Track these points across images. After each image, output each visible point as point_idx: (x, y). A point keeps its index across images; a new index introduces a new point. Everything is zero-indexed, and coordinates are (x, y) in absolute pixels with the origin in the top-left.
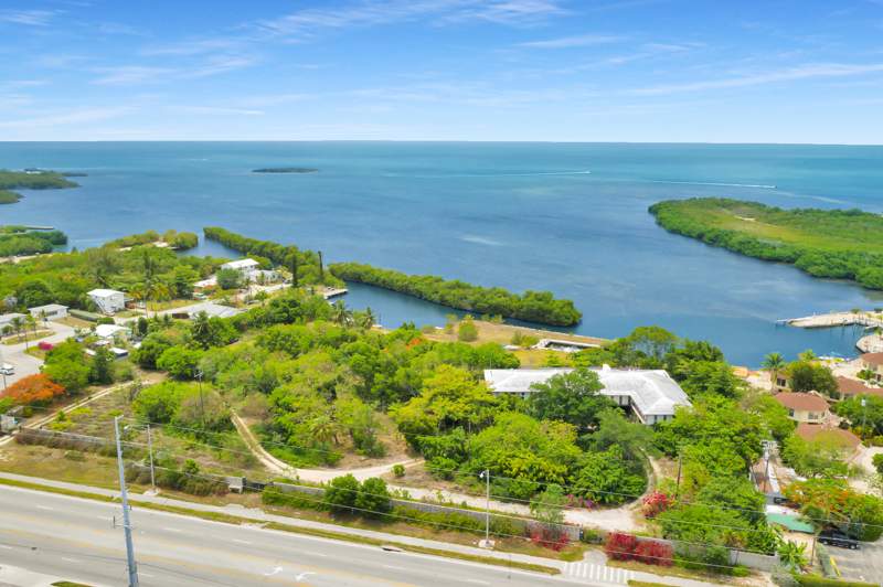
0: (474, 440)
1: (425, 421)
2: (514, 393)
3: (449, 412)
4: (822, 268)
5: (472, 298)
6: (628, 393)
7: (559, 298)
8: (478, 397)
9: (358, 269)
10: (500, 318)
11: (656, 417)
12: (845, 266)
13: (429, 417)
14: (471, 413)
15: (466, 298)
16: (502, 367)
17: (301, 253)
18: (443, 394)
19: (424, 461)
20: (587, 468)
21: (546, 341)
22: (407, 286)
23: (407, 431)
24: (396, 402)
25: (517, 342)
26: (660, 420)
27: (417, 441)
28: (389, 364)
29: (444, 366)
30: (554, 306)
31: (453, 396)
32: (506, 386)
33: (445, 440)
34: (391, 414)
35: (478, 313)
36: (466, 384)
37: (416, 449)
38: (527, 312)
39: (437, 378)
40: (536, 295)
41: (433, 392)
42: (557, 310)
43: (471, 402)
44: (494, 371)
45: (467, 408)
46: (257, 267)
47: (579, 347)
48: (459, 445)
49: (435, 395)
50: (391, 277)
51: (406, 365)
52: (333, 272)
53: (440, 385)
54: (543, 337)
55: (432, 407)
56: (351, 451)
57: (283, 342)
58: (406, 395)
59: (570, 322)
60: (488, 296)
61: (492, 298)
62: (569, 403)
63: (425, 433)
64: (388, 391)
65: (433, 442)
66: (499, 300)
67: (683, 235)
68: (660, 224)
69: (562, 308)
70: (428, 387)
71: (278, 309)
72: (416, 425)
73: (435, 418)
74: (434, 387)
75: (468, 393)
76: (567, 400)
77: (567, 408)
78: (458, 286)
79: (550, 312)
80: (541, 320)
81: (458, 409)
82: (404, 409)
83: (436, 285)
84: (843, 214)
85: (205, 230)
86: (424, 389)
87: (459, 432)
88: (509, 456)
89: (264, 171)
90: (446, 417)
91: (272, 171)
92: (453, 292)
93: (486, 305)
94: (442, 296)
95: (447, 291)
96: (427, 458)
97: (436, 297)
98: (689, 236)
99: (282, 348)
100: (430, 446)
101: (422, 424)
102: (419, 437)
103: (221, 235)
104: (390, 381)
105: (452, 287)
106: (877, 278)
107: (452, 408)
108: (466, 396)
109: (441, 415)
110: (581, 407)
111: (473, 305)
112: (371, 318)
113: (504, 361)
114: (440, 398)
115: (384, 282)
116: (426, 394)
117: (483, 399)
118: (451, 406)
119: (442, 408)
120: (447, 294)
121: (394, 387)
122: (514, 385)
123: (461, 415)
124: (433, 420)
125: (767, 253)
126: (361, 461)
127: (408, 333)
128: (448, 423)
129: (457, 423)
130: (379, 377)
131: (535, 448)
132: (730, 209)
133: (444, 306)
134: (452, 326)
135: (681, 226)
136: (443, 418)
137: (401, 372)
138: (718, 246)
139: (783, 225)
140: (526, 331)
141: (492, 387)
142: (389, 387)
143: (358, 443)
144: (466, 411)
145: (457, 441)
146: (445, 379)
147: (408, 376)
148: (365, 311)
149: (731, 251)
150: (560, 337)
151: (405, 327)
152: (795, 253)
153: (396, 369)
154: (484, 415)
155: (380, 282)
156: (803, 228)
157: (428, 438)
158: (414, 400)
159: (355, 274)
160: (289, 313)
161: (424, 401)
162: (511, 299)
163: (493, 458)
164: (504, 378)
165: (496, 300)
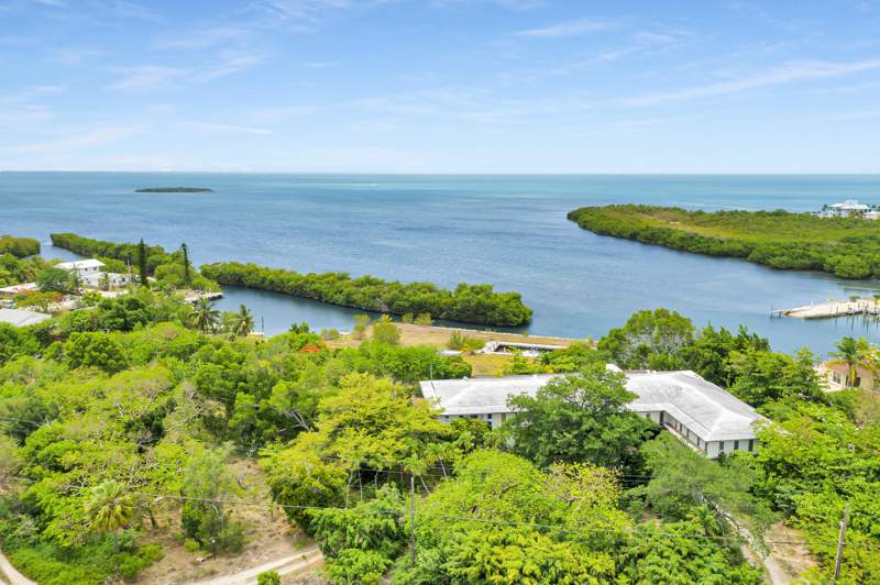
0: (420, 511)
1: (320, 477)
2: (475, 416)
3: (368, 457)
4: (785, 259)
5: (387, 296)
6: (660, 407)
7: (500, 291)
8: (417, 426)
9: (237, 269)
10: (427, 318)
11: (722, 444)
12: (809, 256)
13: (330, 468)
14: (409, 455)
15: (379, 297)
16: (447, 376)
17: (168, 254)
18: (354, 424)
19: (321, 556)
20: (653, 557)
21: (495, 344)
22: (301, 287)
23: (289, 497)
24: (273, 440)
25: (455, 345)
26: (728, 450)
27: (308, 518)
28: (262, 376)
29: (355, 376)
30: (498, 300)
31: (374, 425)
32: (461, 404)
33: (364, 513)
34: (264, 463)
35: (397, 314)
36: (395, 402)
37: (306, 531)
38: (462, 311)
39: (344, 397)
40: (472, 288)
41: (336, 420)
42: (502, 306)
43: (407, 434)
44: (436, 382)
45: (400, 446)
46: (102, 269)
47: (540, 350)
48: (391, 522)
49: (340, 426)
50: (281, 276)
51: (291, 376)
52: (206, 274)
53: (348, 408)
54: (490, 340)
55: (334, 448)
56: (178, 542)
57: (94, 354)
58: (289, 428)
59: (520, 320)
60: (408, 293)
61: (415, 294)
62: (584, 427)
63: (322, 502)
64: (259, 423)
65: (337, 520)
66: (423, 296)
67: (614, 236)
68: (585, 228)
69: (508, 302)
70: (328, 412)
71: (109, 313)
72: (305, 486)
73: (341, 470)
74: (338, 412)
75: (400, 419)
76: (579, 424)
77: (582, 437)
78: (369, 282)
79: (493, 308)
80: (481, 318)
81: (382, 450)
82: (286, 453)
83: (339, 283)
84: (768, 214)
85: (52, 236)
86: (321, 416)
87: (387, 494)
88: (495, 544)
89: (149, 191)
90: (363, 465)
91: (158, 191)
92: (362, 290)
93: (407, 304)
94: (349, 295)
95: (355, 289)
96: (327, 550)
97: (340, 298)
98: (620, 236)
99: (93, 361)
100: (333, 527)
101: (316, 483)
102: (310, 510)
103: (71, 241)
104: (263, 404)
105: (360, 284)
106: (853, 266)
107: (372, 449)
108: (398, 425)
109: (353, 464)
110: (607, 435)
111: (390, 304)
112: (247, 320)
113: (450, 368)
114: (350, 431)
115: (272, 282)
116: (325, 425)
117: (425, 428)
118: (370, 445)
119: (354, 449)
120: (355, 293)
121: (269, 416)
122: (475, 403)
123: (390, 460)
124: (338, 473)
125: (715, 248)
126: (196, 564)
127: (300, 339)
128: (367, 476)
129: (383, 477)
130: (244, 400)
131: (544, 522)
132: (651, 215)
133: (349, 307)
134: (363, 329)
135: (609, 227)
136: (356, 467)
137: (281, 388)
138: (656, 244)
139: (713, 226)
140: (465, 333)
141: (438, 407)
142: (260, 416)
143: (192, 527)
144: (398, 452)
145: (385, 513)
146: (356, 395)
147: (294, 396)
148: (239, 312)
149: (672, 249)
150: (512, 339)
151: (296, 330)
152: (746, 247)
153: (273, 383)
154: (431, 458)
155: (266, 283)
156: (734, 227)
157: (328, 511)
158: (305, 438)
159: (235, 274)
160: (126, 318)
161: (322, 438)
162: (439, 296)
163: (466, 550)
164: (454, 393)
165: (421, 297)
